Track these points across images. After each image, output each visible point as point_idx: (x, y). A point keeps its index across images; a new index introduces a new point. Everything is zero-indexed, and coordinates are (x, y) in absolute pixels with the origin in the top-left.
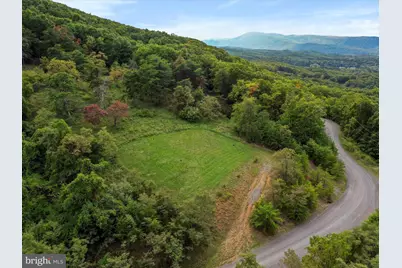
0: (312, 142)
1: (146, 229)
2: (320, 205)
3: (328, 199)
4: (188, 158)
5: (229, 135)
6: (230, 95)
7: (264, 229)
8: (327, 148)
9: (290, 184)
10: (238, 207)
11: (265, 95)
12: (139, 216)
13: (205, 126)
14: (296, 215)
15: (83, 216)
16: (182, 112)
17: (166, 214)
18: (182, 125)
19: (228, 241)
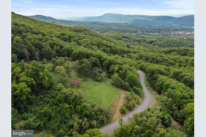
0: (135, 87)
1: (97, 115)
2: (136, 105)
3: (139, 104)
4: (101, 95)
5: (110, 85)
6: (109, 70)
7: (123, 113)
8: (139, 88)
9: (129, 100)
10: (116, 107)
11: (120, 71)
12: (96, 112)
13: (103, 83)
14: (130, 109)
15: (84, 113)
16: (95, 79)
17: (101, 111)
18: (97, 83)
19: (115, 116)
